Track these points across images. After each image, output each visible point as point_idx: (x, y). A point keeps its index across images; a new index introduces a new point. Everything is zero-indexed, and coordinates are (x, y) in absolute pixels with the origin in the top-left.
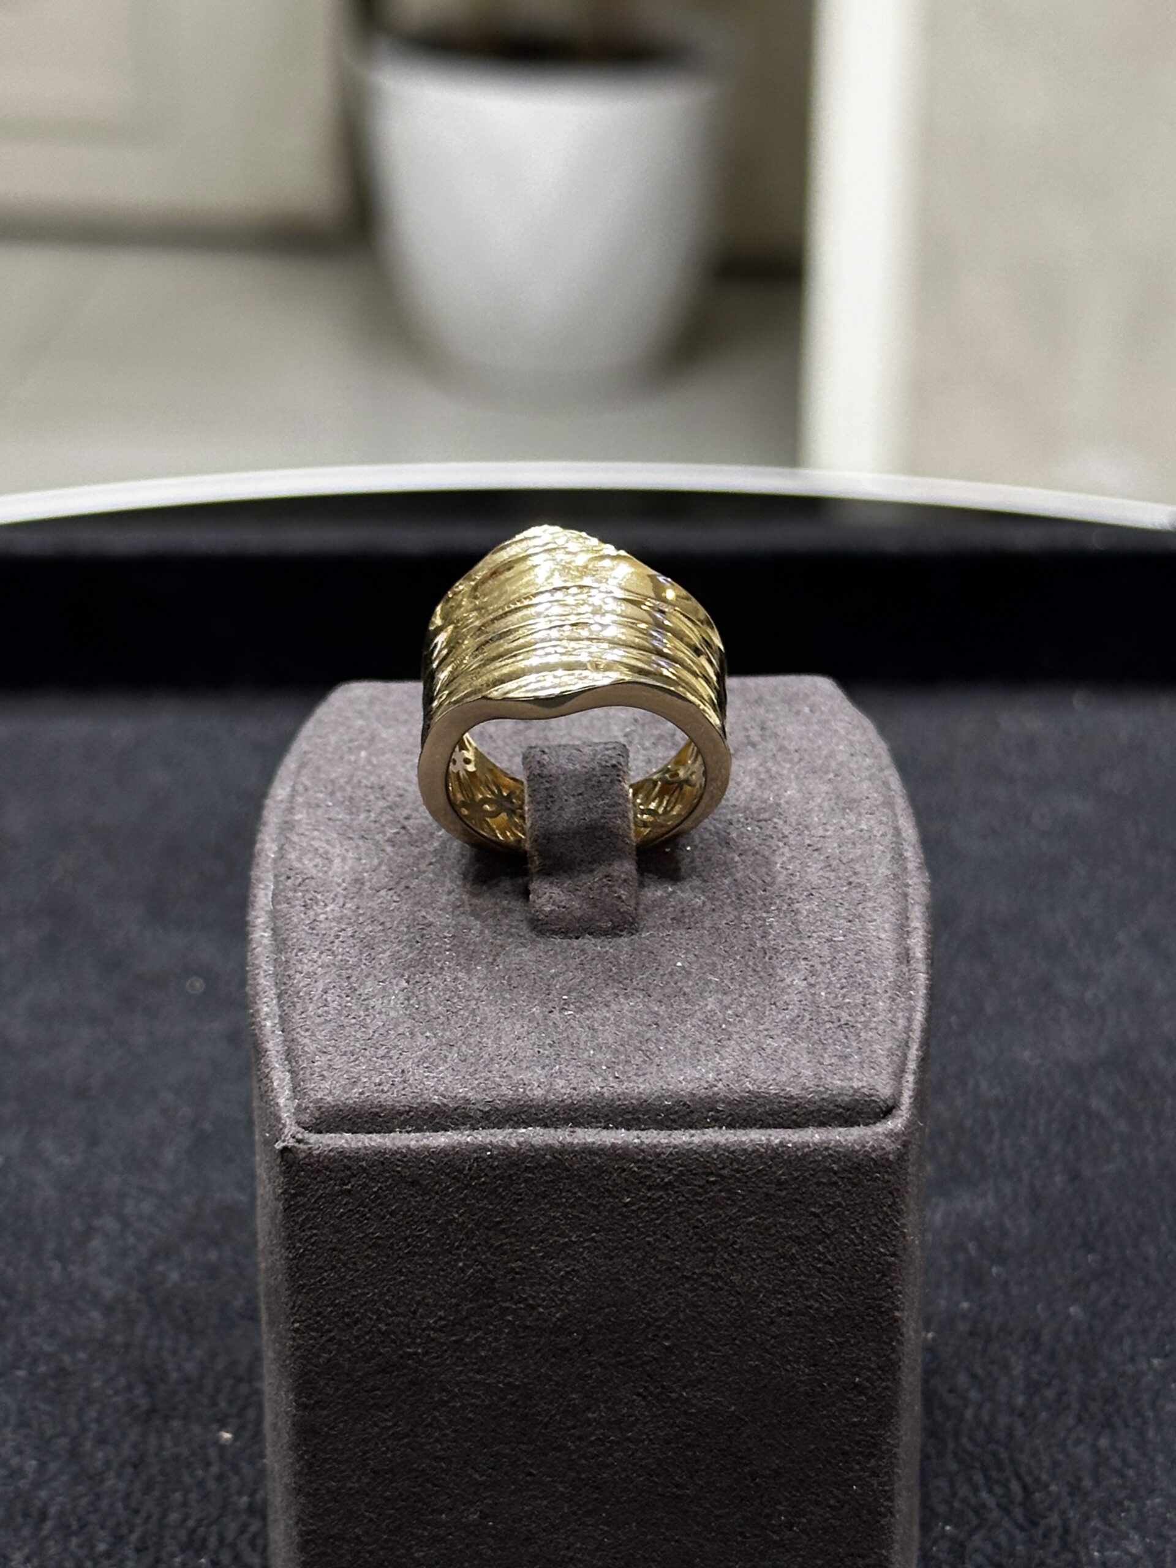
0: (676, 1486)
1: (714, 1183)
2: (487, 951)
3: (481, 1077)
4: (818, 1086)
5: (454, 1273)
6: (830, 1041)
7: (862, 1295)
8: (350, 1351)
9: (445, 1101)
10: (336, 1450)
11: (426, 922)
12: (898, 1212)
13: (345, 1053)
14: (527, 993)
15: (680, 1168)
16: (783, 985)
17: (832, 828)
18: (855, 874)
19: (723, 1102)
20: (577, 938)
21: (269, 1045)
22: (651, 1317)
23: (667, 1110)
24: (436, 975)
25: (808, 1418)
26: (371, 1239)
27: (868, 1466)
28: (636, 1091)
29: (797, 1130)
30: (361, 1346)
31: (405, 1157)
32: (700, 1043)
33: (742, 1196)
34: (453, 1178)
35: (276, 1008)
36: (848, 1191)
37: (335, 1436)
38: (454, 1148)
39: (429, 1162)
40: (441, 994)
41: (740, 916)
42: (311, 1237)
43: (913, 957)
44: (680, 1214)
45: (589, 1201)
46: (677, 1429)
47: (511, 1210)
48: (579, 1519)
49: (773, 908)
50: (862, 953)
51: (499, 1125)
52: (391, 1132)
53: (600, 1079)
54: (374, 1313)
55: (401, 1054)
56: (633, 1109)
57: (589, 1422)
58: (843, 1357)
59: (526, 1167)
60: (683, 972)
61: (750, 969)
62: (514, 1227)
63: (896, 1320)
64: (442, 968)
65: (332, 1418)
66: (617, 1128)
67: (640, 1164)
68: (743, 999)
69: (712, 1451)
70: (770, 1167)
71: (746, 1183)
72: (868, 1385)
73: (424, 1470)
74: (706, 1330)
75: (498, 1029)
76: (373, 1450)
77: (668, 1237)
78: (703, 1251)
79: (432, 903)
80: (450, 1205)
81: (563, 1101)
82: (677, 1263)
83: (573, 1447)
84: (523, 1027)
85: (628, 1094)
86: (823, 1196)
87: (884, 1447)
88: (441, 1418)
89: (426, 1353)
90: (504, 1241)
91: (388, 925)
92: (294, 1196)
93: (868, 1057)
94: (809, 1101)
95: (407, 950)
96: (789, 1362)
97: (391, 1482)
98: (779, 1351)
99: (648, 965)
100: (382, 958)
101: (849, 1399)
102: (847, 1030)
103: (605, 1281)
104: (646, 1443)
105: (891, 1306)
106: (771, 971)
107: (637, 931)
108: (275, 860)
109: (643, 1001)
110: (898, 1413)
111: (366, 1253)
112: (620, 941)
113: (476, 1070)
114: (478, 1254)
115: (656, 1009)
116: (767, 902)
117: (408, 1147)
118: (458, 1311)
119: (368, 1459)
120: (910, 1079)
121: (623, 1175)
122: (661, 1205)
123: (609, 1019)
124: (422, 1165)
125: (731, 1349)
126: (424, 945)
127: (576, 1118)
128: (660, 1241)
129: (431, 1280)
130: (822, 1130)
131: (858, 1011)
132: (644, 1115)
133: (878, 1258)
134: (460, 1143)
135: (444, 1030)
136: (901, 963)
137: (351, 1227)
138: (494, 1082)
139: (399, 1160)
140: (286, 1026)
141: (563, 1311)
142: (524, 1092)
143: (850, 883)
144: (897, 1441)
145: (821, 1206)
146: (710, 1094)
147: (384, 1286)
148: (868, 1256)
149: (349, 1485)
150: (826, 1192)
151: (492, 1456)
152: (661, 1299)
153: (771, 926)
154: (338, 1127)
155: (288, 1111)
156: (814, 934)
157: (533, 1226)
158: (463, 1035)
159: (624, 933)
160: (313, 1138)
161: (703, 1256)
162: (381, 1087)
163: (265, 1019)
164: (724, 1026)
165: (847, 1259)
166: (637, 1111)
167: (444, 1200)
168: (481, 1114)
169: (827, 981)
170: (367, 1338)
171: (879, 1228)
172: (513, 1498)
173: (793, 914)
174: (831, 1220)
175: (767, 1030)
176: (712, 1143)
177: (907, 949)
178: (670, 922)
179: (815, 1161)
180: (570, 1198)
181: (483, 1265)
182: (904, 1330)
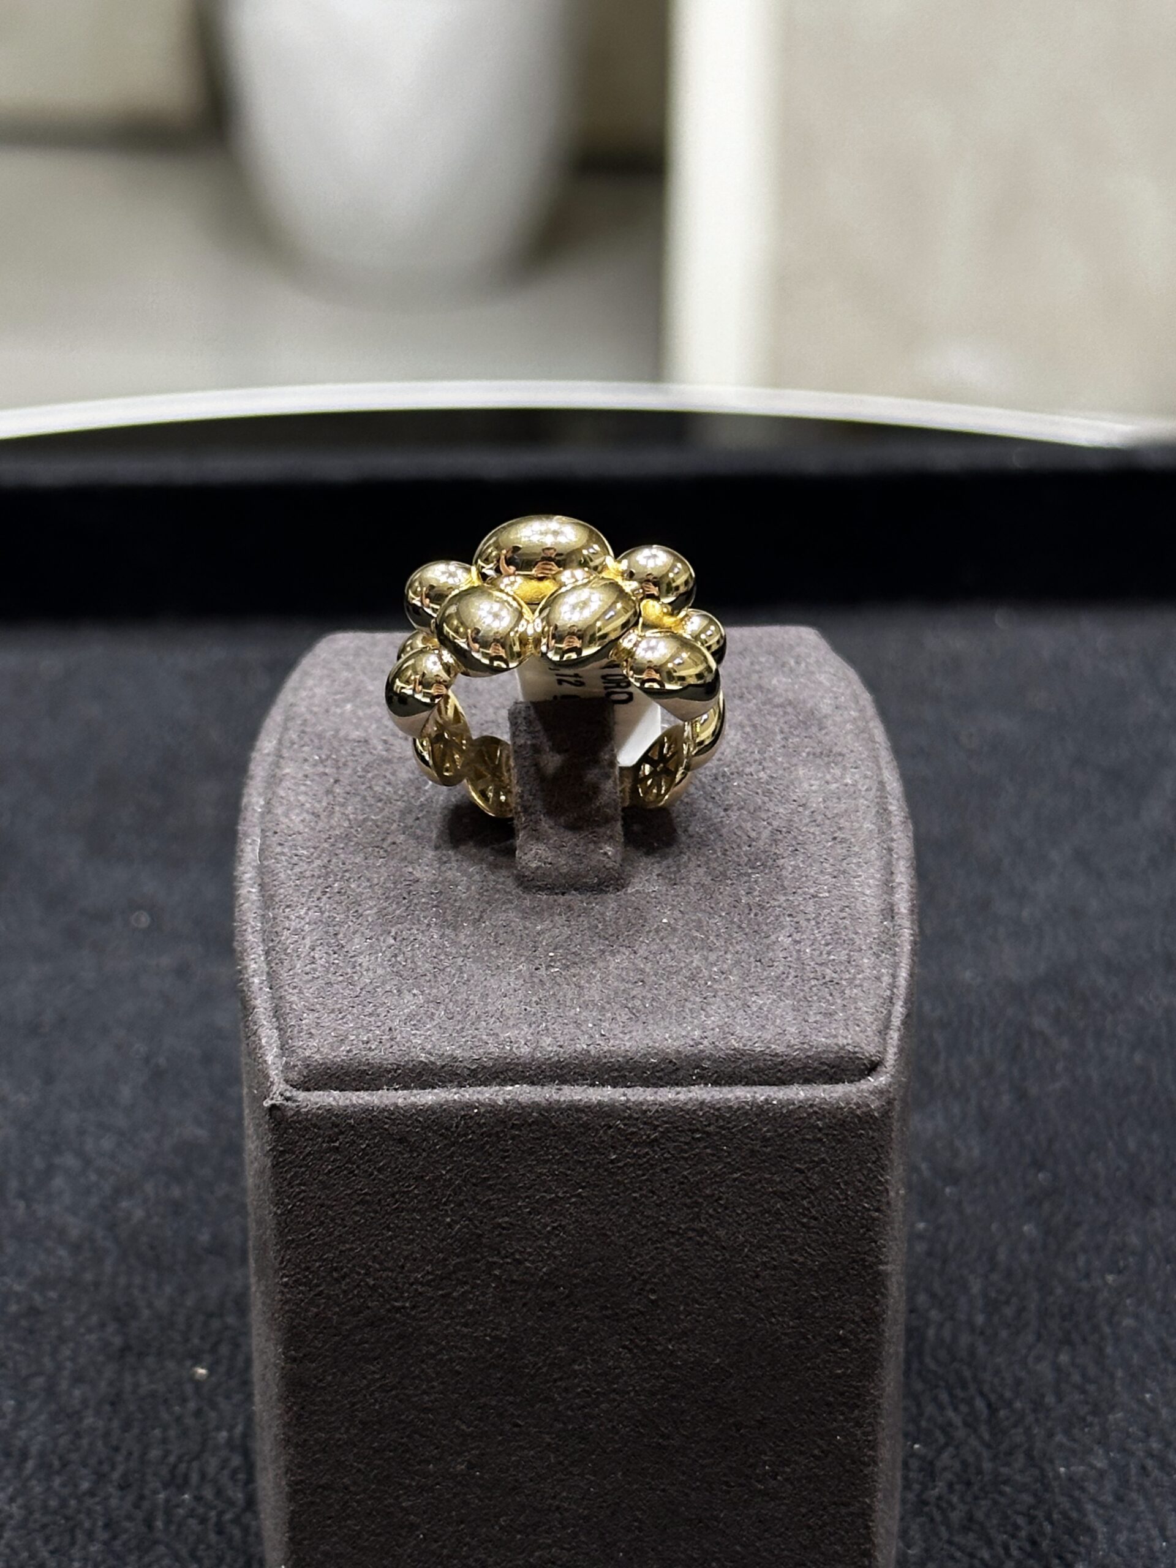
0: (662, 1436)
1: (699, 1139)
2: (474, 907)
3: (467, 1035)
4: (803, 1043)
5: (442, 1228)
6: (815, 998)
7: (846, 1249)
8: (339, 1305)
9: (432, 1059)
10: (324, 1401)
11: (412, 878)
12: (883, 1169)
13: (333, 1011)
14: (514, 950)
15: (667, 1125)
16: (768, 942)
17: (817, 782)
18: (840, 829)
19: (709, 1060)
20: (563, 894)
21: (258, 1002)
22: (638, 1272)
23: (653, 1068)
24: (423, 932)
25: (792, 1370)
26: (359, 1195)
27: (853, 1416)
28: (623, 1048)
29: (783, 1087)
30: (351, 1299)
31: (393, 1115)
32: (686, 1000)
33: (729, 1153)
34: (441, 1135)
35: (264, 965)
36: (833, 1148)
37: (324, 1388)
38: (442, 1105)
39: (417, 1120)
40: (428, 951)
41: (725, 871)
42: (299, 1193)
43: (898, 913)
44: (666, 1171)
45: (575, 1157)
46: (663, 1381)
47: (497, 1166)
48: (566, 1468)
49: (758, 864)
50: (847, 909)
51: (485, 1083)
52: (378, 1090)
53: (586, 1037)
54: (363, 1269)
55: (388, 1012)
56: (620, 1066)
57: (575, 1375)
58: (828, 1310)
59: (513, 1124)
60: (669, 928)
61: (735, 926)
62: (501, 1184)
63: (879, 1273)
64: (429, 925)
65: (320, 1371)
66: (604, 1086)
67: (626, 1122)
68: (729, 956)
69: (697, 1402)
70: (754, 1123)
71: (732, 1139)
72: (852, 1337)
73: (412, 1420)
74: (692, 1284)
75: (485, 986)
76: (361, 1402)
77: (653, 1193)
78: (688, 1207)
79: (419, 858)
80: (438, 1162)
81: (549, 1059)
82: (663, 1218)
83: (559, 1399)
84: (509, 984)
85: (614, 1051)
86: (805, 1152)
87: (868, 1398)
88: (429, 1371)
89: (413, 1307)
90: (491, 1197)
91: (376, 881)
92: (282, 1153)
93: (852, 1015)
94: (794, 1059)
95: (394, 906)
96: (773, 1315)
97: (379, 1434)
98: (763, 1304)
99: (633, 921)
100: (368, 915)
101: (832, 1351)
102: (832, 987)
103: (591, 1236)
104: (632, 1394)
105: (875, 1260)
106: (756, 928)
107: (623, 887)
108: (262, 814)
109: (628, 958)
110: (882, 1365)
111: (354, 1209)
112: (605, 897)
113: (463, 1028)
114: (465, 1209)
115: (642, 966)
116: (752, 858)
117: (397, 1106)
118: (445, 1266)
119: (357, 1410)
120: (894, 1035)
121: (610, 1132)
122: (647, 1162)
123: (595, 976)
124: (409, 1122)
125: (716, 1303)
126: (410, 901)
127: (563, 1075)
128: (646, 1196)
129: (418, 1235)
130: (807, 1087)
131: (843, 968)
132: (630, 1072)
133: (863, 1213)
134: (447, 1101)
135: (431, 987)
136: (885, 919)
137: (338, 1183)
138: (480, 1040)
139: (386, 1118)
140: (274, 983)
141: (549, 1265)
142: (511, 1049)
143: (835, 838)
144: (880, 1392)
145: (805, 1163)
146: (696, 1051)
147: (372, 1242)
148: (852, 1210)
149: (338, 1436)
150: (811, 1149)
151: (479, 1408)
152: (647, 1254)
153: (756, 881)
154: (326, 1084)
155: (277, 1068)
156: (799, 890)
157: (519, 1182)
158: (450, 992)
159: (611, 889)
160: (301, 1095)
161: (689, 1211)
162: (369, 1045)
163: (253, 976)
164: (709, 983)
165: (831, 1214)
166: (623, 1069)
167: (431, 1157)
168: (468, 1072)
169: (812, 937)
170: (355, 1292)
171: (863, 1184)
172: (500, 1448)
173: (778, 870)
174: (815, 1176)
175: (752, 987)
176: (697, 1100)
177: (892, 905)
178: (656, 878)
179: (801, 1118)
180: (554, 1156)
181: (470, 1220)
182: (889, 1284)
